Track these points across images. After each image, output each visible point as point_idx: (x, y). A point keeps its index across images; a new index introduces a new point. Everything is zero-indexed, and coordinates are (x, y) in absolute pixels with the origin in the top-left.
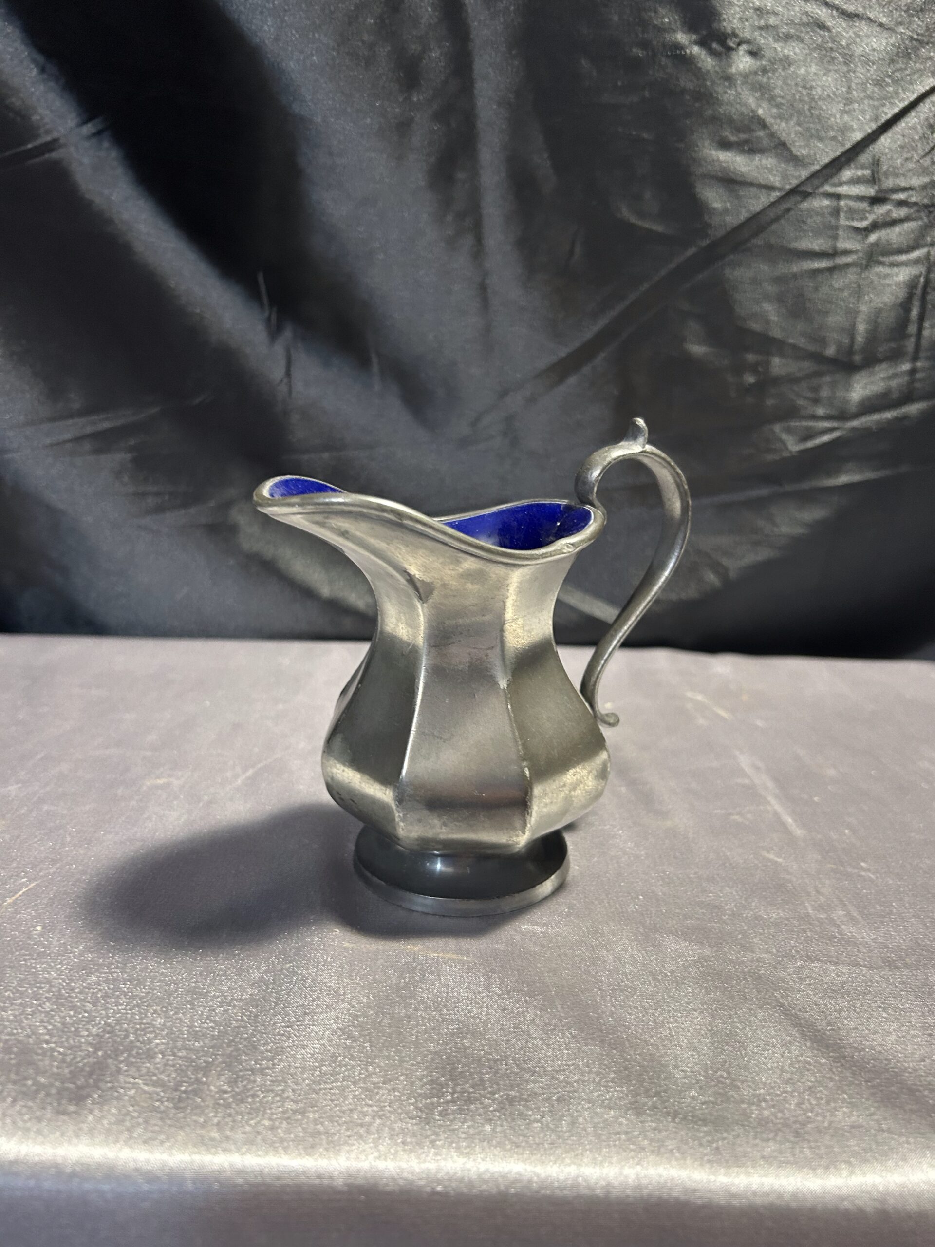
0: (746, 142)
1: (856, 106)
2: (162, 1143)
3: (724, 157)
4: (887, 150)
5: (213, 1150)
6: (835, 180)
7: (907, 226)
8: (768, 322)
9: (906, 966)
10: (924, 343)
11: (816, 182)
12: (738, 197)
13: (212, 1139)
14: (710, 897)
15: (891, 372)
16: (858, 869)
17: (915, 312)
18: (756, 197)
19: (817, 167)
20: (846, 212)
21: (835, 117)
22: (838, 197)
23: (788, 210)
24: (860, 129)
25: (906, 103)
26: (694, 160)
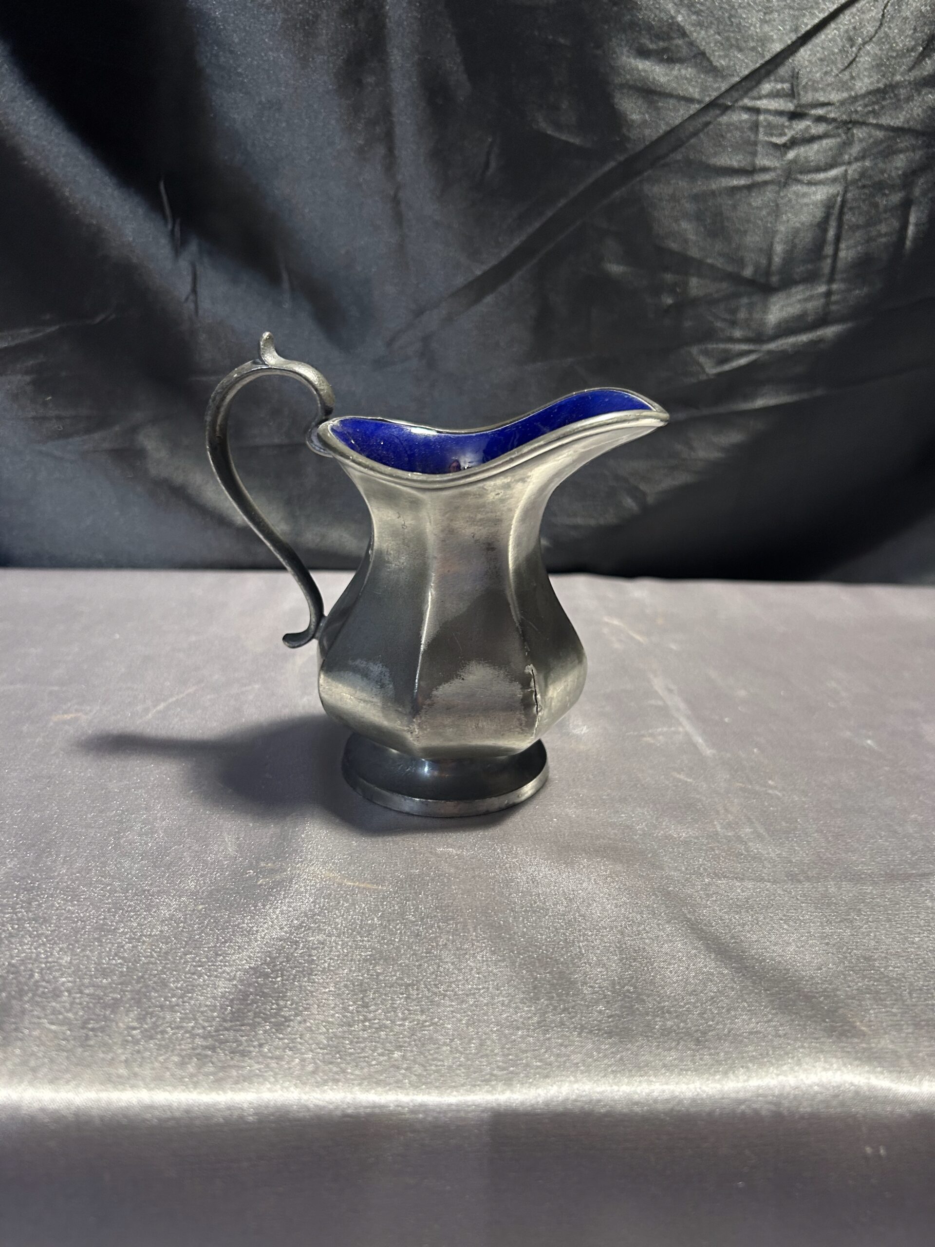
0: (665, 50)
1: (776, 15)
2: (68, 1082)
3: (643, 66)
4: (806, 62)
5: (120, 1087)
6: (755, 93)
7: (826, 143)
8: (686, 241)
9: (808, 879)
10: (840, 265)
11: (735, 94)
12: (657, 109)
13: (120, 1076)
14: (622, 817)
15: (808, 293)
16: (765, 787)
17: (831, 233)
18: (675, 109)
19: (737, 79)
20: (765, 127)
21: (755, 27)
22: (757, 111)
23: (707, 124)
24: (781, 40)
25: (826, 14)
26: (612, 68)
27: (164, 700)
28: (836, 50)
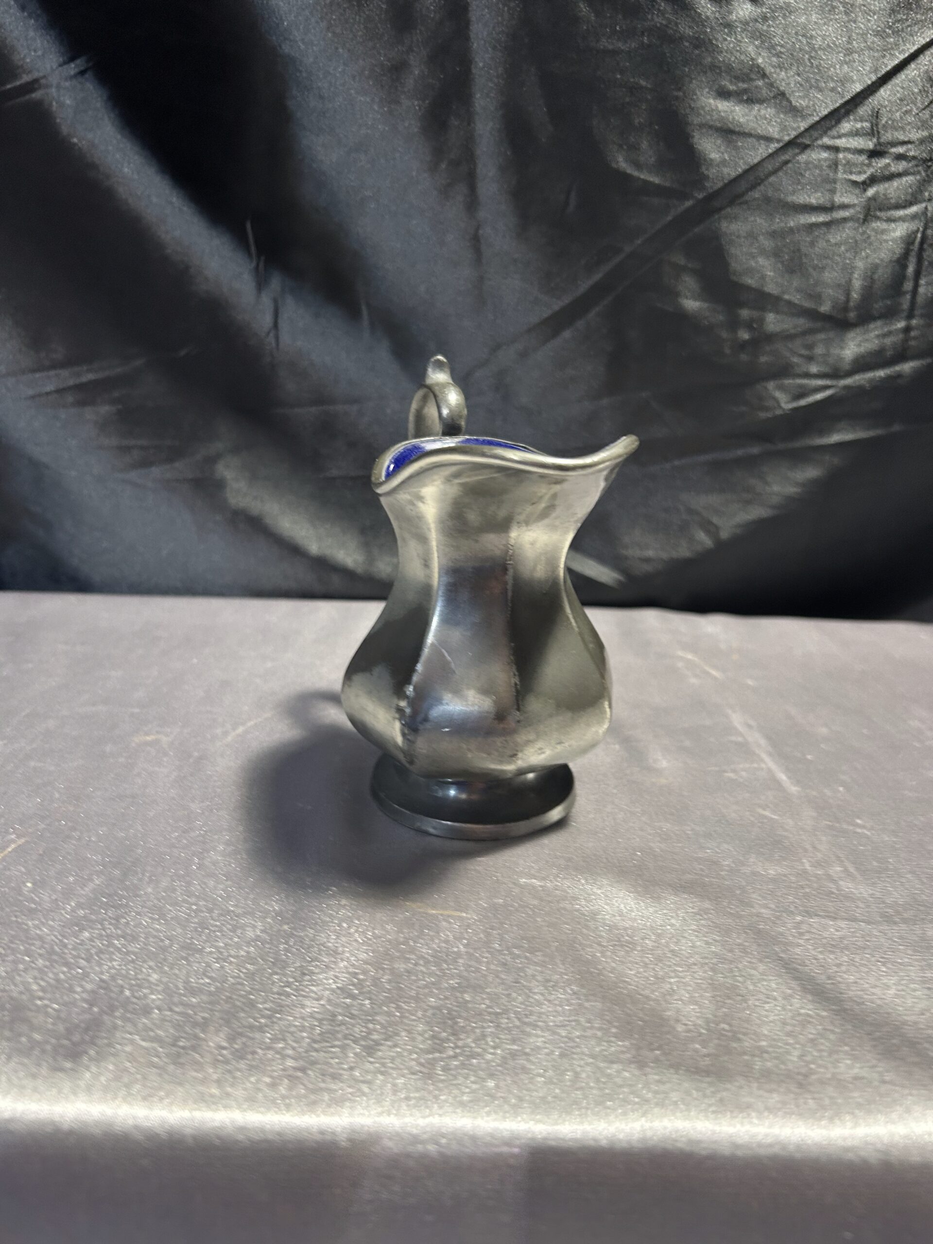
0: (745, 91)
1: (856, 56)
2: (161, 1099)
3: (723, 106)
4: (886, 102)
5: (213, 1107)
6: (834, 132)
7: (905, 180)
8: (763, 277)
9: (905, 921)
10: (920, 300)
11: (815, 134)
12: (736, 148)
13: (212, 1096)
14: (707, 853)
15: (885, 329)
16: (854, 825)
17: (911, 269)
18: (755, 149)
19: (817, 119)
20: (845, 165)
21: (835, 69)
22: (837, 149)
23: (786, 162)
24: (860, 81)
25: (906, 55)
26: (693, 109)
27: (243, 724)
28: (916, 90)
